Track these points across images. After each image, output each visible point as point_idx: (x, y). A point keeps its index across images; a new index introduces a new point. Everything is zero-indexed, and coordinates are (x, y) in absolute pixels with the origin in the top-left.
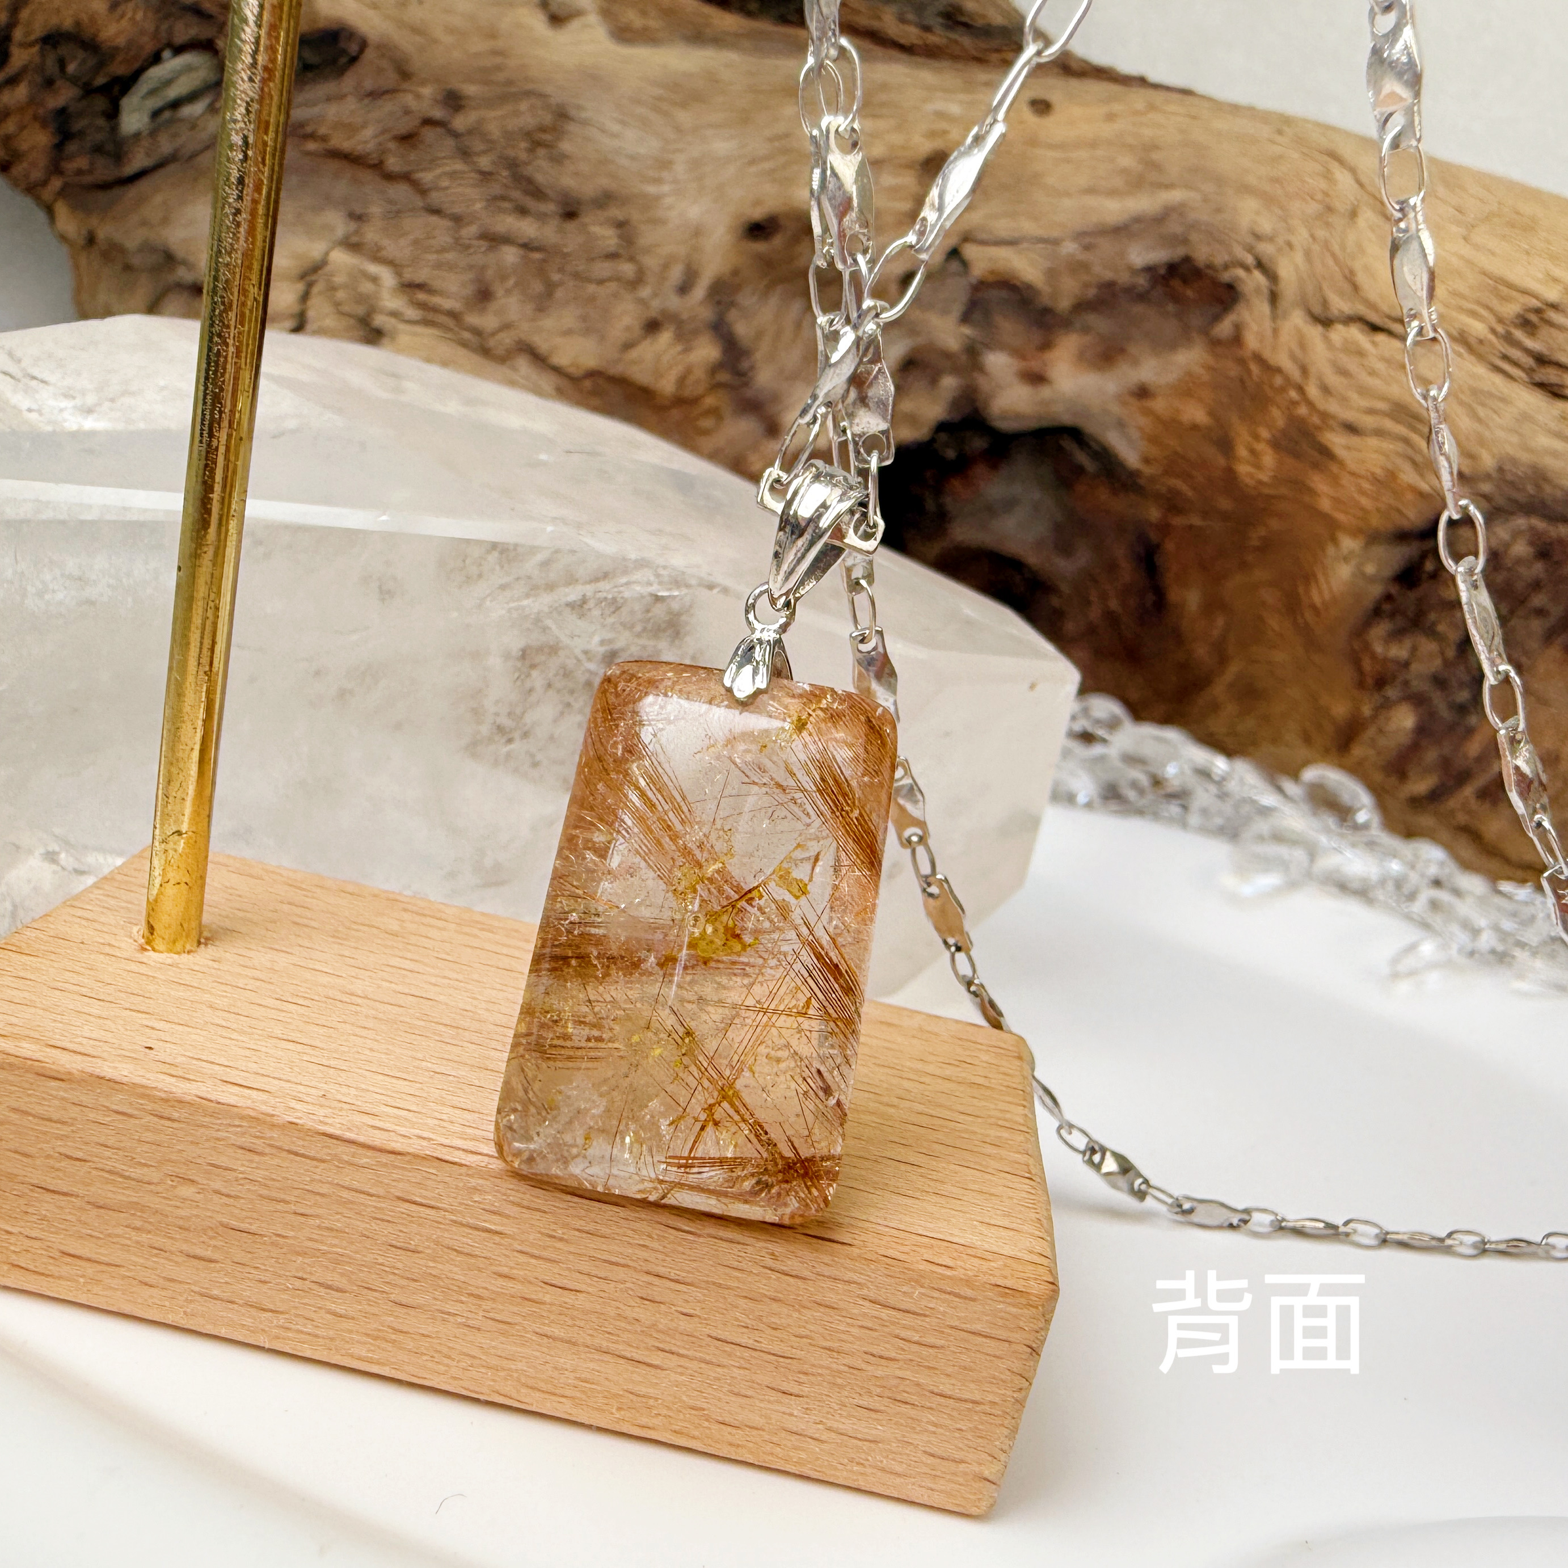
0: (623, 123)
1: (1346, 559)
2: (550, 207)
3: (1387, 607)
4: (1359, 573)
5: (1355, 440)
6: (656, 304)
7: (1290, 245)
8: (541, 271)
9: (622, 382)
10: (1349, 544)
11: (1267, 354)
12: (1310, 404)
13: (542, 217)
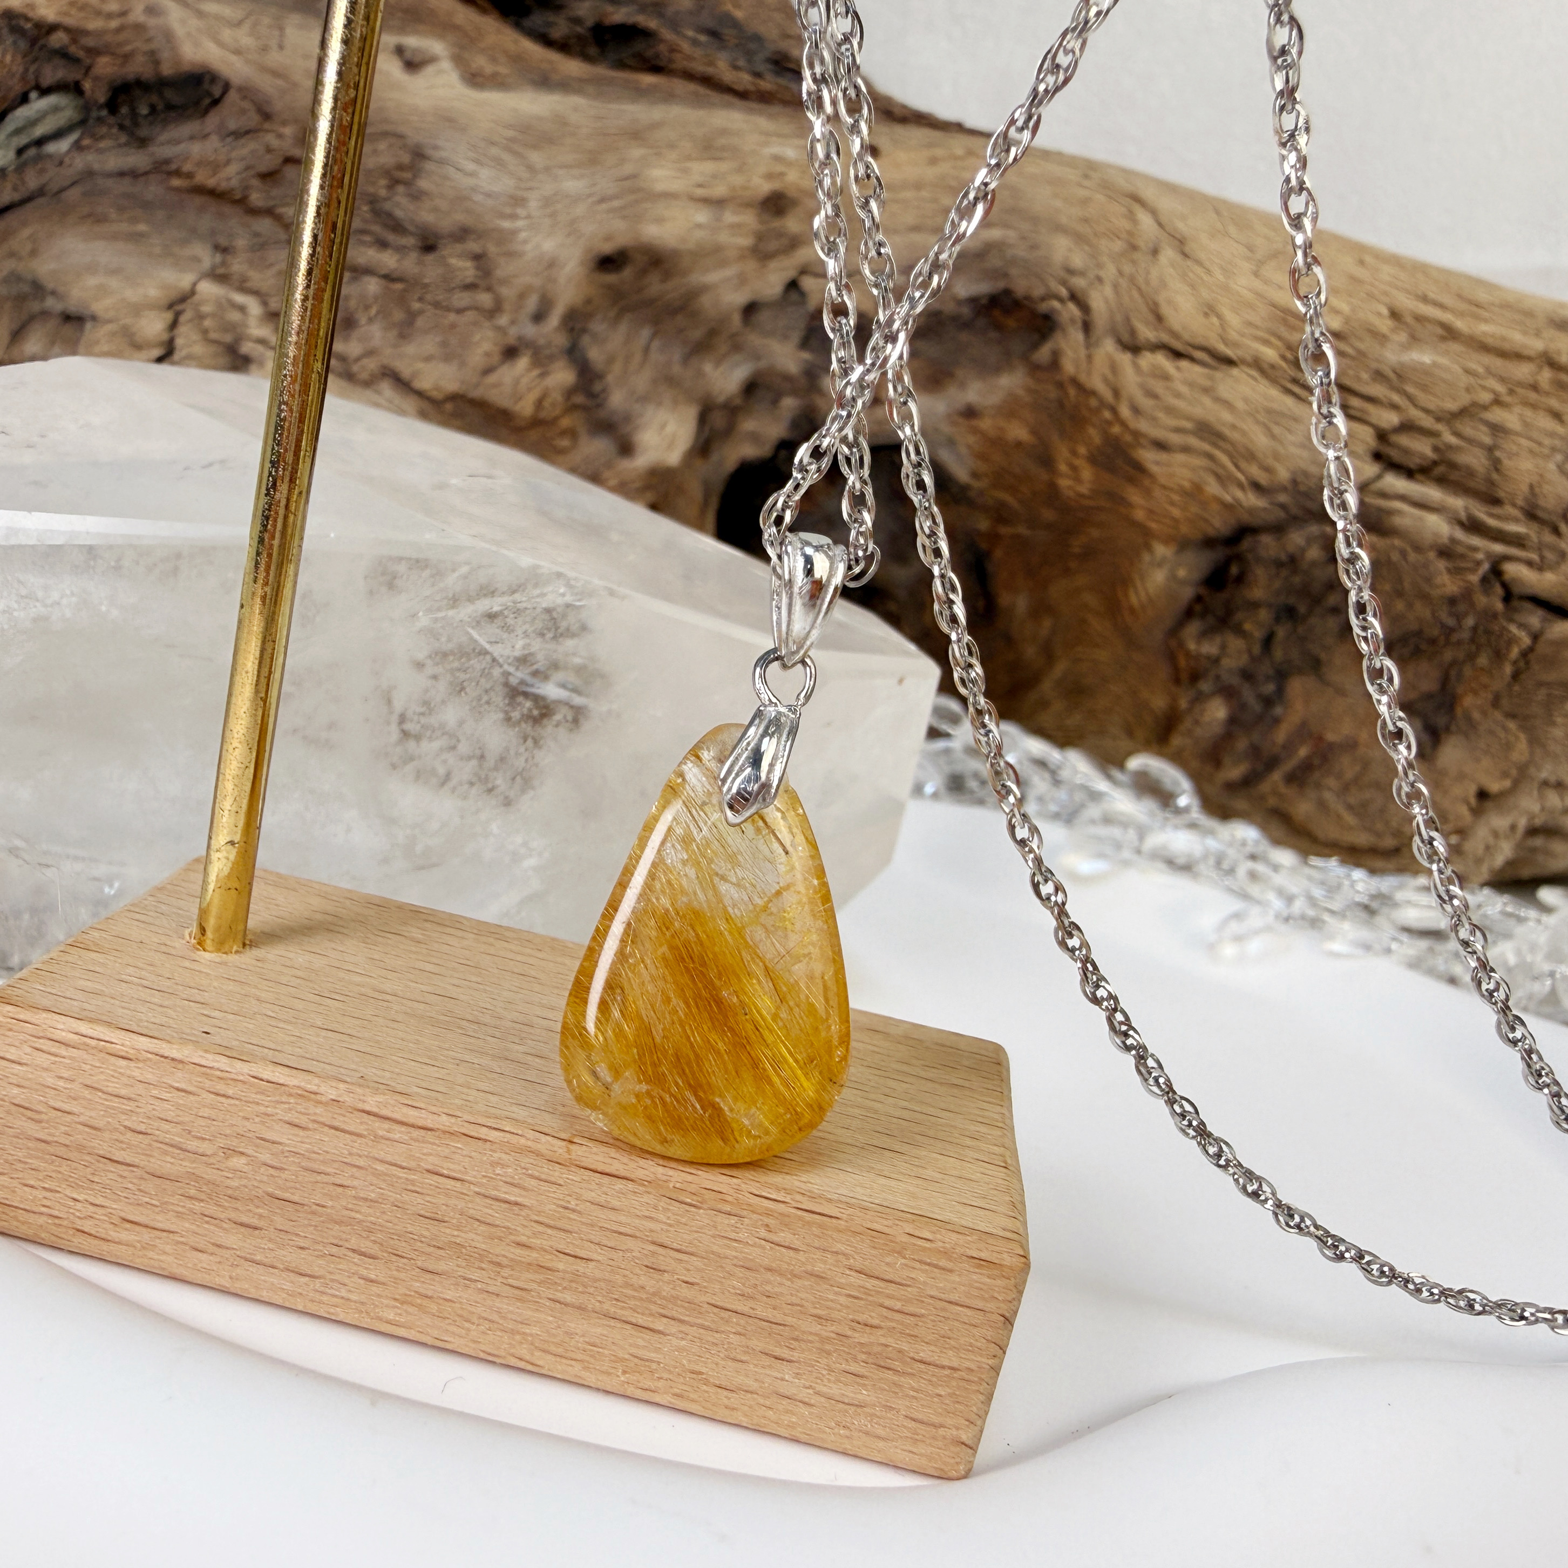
0: (477, 161)
1: (1160, 565)
2: (410, 241)
3: (1198, 608)
4: (1173, 577)
5: (1163, 456)
6: (513, 332)
7: (1100, 279)
8: (402, 300)
9: (480, 405)
10: (1161, 550)
11: (1083, 378)
12: (1123, 424)
13: (400, 249)
